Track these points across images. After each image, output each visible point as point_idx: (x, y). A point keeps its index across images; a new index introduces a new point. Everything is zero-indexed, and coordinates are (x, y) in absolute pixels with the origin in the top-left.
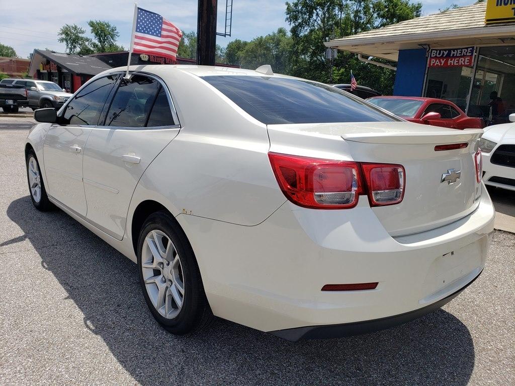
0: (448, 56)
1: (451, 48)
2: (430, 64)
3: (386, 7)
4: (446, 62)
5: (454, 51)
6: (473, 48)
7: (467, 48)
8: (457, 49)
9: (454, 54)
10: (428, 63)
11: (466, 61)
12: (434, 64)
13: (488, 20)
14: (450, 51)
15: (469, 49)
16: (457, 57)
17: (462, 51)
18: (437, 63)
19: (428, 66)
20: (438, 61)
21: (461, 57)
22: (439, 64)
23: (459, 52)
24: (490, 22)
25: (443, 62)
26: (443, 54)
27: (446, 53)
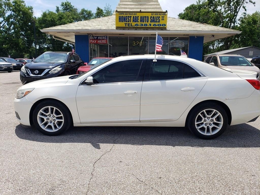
0: (97, 38)
1: (98, 36)
2: (90, 42)
3: (14, 5)
4: (97, 42)
5: (99, 37)
6: (107, 36)
7: (104, 36)
8: (100, 37)
9: (99, 38)
10: (89, 41)
11: (105, 41)
12: (92, 42)
13: (117, 27)
14: (97, 37)
15: (105, 37)
16: (101, 40)
17: (102, 37)
18: (93, 42)
19: (89, 43)
20: (93, 41)
21: (102, 40)
22: (94, 42)
23: (101, 38)
24: (118, 28)
25: (96, 41)
26: (95, 38)
27: (96, 38)
